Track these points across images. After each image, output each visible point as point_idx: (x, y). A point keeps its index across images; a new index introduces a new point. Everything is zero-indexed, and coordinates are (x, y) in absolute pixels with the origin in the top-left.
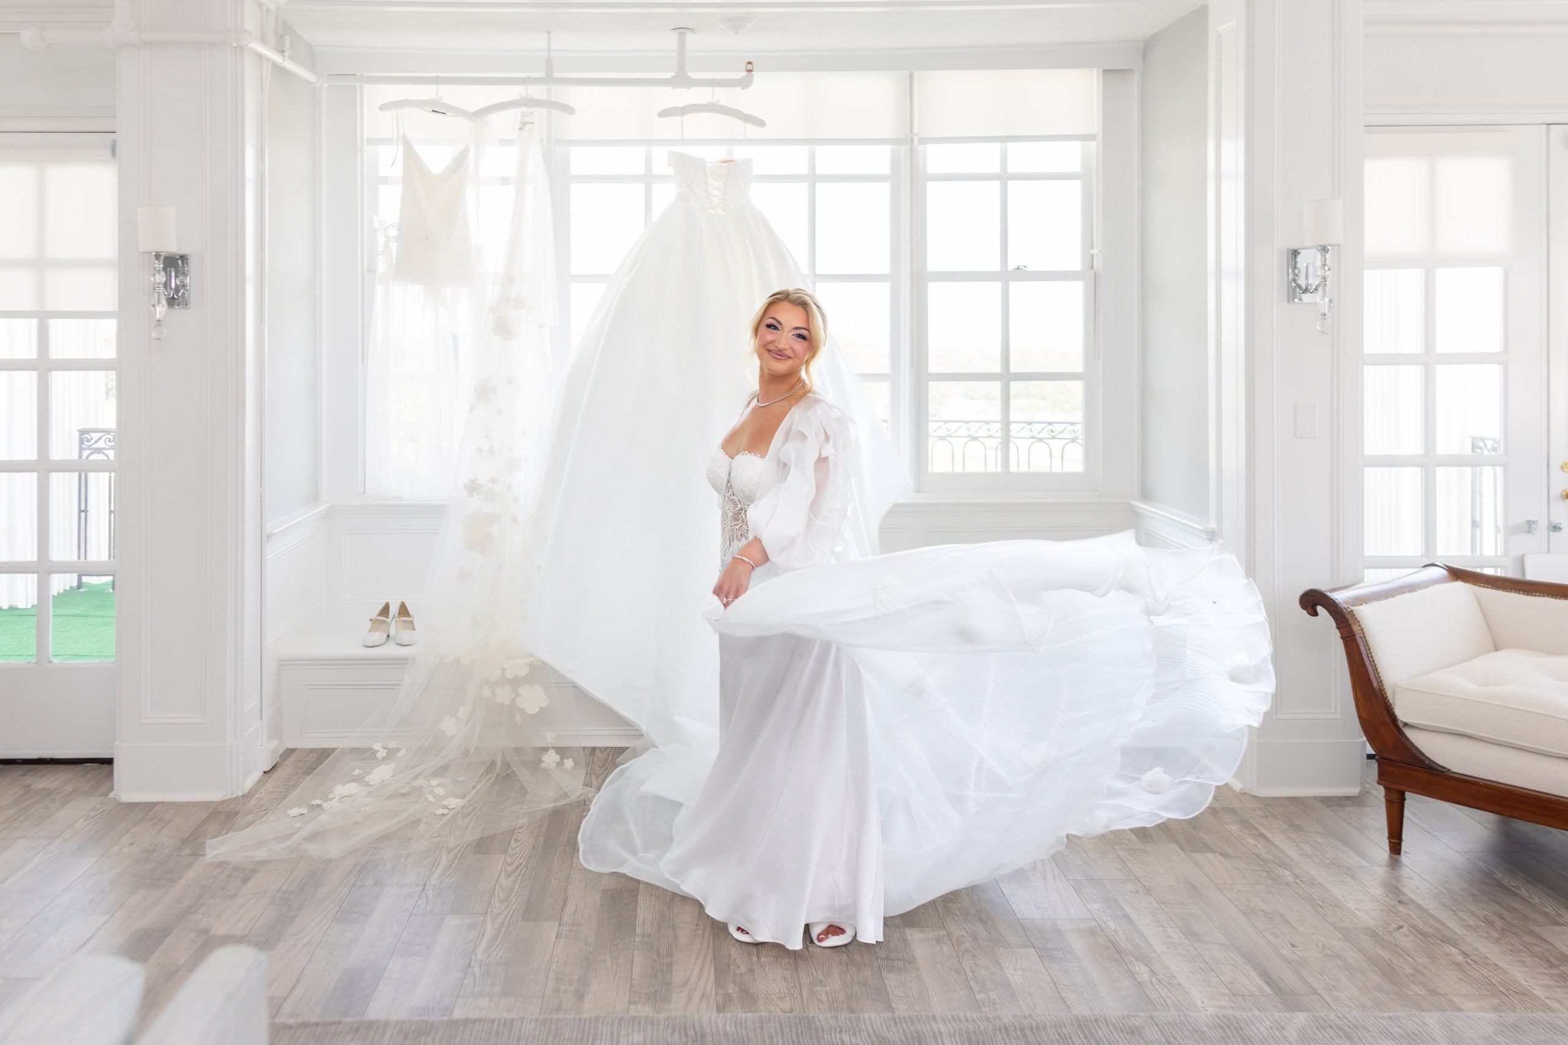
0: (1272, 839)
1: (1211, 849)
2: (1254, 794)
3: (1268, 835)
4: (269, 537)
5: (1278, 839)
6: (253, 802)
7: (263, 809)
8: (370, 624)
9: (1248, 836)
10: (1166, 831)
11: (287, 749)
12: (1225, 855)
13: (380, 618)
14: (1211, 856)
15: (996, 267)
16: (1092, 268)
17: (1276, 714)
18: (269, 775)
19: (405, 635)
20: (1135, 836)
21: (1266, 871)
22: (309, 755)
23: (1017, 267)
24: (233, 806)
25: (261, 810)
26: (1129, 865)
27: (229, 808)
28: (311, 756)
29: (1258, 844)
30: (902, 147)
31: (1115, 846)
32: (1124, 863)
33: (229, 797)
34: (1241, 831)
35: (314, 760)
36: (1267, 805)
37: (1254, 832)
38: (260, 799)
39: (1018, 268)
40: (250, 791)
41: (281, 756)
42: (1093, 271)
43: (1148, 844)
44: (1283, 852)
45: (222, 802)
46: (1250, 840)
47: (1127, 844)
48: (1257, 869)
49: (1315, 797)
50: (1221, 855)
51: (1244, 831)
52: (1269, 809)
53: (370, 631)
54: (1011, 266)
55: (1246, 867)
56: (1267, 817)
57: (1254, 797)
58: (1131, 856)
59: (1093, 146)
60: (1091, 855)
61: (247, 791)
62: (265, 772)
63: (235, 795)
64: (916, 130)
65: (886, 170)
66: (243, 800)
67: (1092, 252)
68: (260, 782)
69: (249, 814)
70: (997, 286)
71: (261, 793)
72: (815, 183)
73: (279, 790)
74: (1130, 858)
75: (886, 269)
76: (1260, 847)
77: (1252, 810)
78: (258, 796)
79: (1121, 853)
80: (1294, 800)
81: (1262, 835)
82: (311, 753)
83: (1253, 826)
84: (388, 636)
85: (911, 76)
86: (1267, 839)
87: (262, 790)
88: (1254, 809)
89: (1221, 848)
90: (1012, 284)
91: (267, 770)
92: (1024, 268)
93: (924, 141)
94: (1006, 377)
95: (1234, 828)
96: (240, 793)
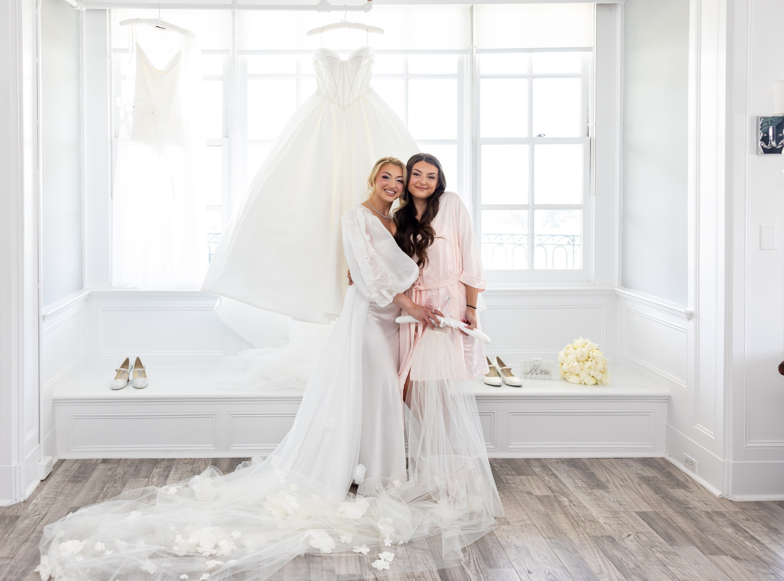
0: (762, 542)
1: (723, 551)
2: (730, 499)
3: (758, 537)
4: (44, 317)
5: (766, 541)
6: (31, 507)
7: (38, 513)
8: (116, 372)
9: (743, 539)
10: (683, 534)
11: (60, 460)
12: (736, 558)
13: (123, 369)
14: (724, 557)
15: (524, 134)
16: (588, 136)
17: (746, 443)
18: (44, 482)
19: (140, 381)
20: (663, 539)
21: (773, 574)
22: (73, 465)
23: (538, 135)
24: (16, 511)
25: (36, 514)
26: (670, 568)
27: (14, 512)
28: (75, 466)
29: (754, 546)
30: (465, 55)
31: (652, 549)
32: (665, 566)
33: (14, 503)
34: (737, 534)
35: (76, 469)
36: (744, 509)
37: (747, 535)
38: (36, 504)
39: (540, 136)
40: (29, 497)
41: (53, 467)
42: (589, 138)
43: (675, 547)
44: (776, 555)
45: (9, 507)
46: (747, 543)
47: (659, 547)
48: (766, 572)
49: (774, 502)
50: (732, 557)
51: (739, 533)
52: (747, 512)
53: (115, 379)
54: (535, 134)
55: (756, 569)
56: (748, 520)
57: (731, 501)
58: (667, 558)
59: (591, 56)
60: (638, 558)
61: (27, 498)
62: (42, 481)
63: (18, 501)
64: (474, 44)
65: (454, 70)
66: (24, 505)
67: (589, 125)
68: (38, 489)
69: (27, 518)
70: (526, 148)
71: (37, 499)
72: (408, 79)
73: (50, 496)
74: (667, 560)
75: (454, 137)
76: (757, 549)
77: (735, 513)
78: (35, 501)
79: (659, 555)
80: (760, 504)
81: (753, 538)
82: (75, 463)
83: (742, 528)
84: (128, 381)
85: (472, 8)
86: (758, 541)
87: (38, 496)
88: (736, 513)
89: (729, 550)
90: (536, 146)
91: (43, 479)
92: (543, 135)
93: (479, 51)
94: (532, 207)
95: (730, 530)
96: (22, 500)
